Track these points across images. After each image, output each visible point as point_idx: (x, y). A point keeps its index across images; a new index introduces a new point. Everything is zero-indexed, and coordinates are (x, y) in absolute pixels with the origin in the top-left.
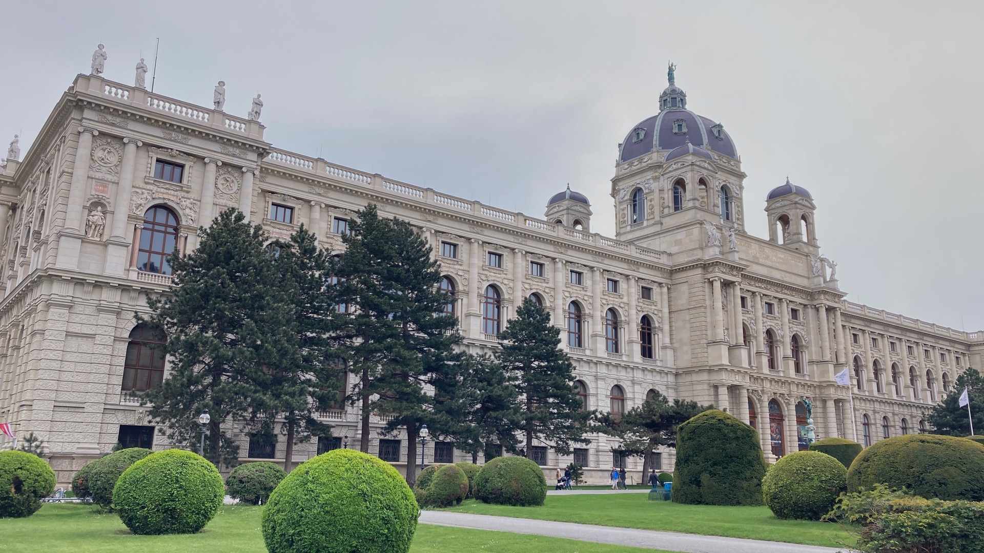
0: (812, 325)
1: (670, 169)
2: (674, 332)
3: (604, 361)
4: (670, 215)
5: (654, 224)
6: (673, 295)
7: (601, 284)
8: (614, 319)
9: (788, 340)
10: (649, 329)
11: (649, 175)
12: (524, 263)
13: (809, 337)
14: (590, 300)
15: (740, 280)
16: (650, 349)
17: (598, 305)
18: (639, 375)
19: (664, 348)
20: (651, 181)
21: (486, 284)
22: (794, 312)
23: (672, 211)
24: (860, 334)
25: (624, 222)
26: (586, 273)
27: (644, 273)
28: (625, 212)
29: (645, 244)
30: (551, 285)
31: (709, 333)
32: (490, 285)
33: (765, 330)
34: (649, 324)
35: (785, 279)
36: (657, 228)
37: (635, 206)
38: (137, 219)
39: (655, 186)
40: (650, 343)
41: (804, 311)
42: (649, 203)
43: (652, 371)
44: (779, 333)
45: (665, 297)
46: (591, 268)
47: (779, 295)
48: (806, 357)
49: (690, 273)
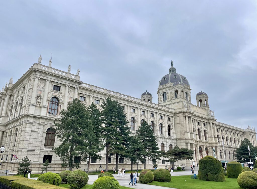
0: (209, 127)
1: (174, 88)
2: (176, 129)
3: (160, 137)
4: (174, 99)
5: (169, 101)
8: (161, 126)
9: (203, 131)
10: (170, 128)
11: (168, 89)
12: (140, 111)
13: (208, 131)
15: (192, 116)
16: (170, 133)
17: (158, 122)
18: (168, 140)
19: (174, 133)
20: (168, 90)
21: (131, 117)
22: (204, 124)
23: (175, 98)
24: (219, 129)
25: (161, 100)
26: (155, 114)
27: (169, 114)
28: (161, 98)
29: (168, 106)
30: (147, 117)
31: (185, 130)
32: (132, 117)
33: (198, 129)
34: (169, 127)
35: (202, 116)
36: (170, 103)
37: (164, 96)
38: (49, 100)
39: (169, 92)
40: (170, 132)
41: (206, 124)
42: (168, 96)
44: (201, 129)
45: (173, 120)
46: (156, 113)
47: (201, 120)
48: (207, 135)
49: (180, 114)
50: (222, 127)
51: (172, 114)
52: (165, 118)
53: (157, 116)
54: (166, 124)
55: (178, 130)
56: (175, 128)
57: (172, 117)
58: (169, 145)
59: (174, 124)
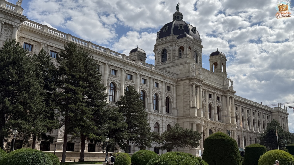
0: (224, 103)
1: (178, 42)
3: (153, 113)
4: (177, 59)
6: (178, 89)
7: (153, 84)
8: (157, 98)
9: (216, 108)
10: (169, 102)
11: (169, 44)
13: (223, 107)
14: (149, 90)
15: (202, 85)
16: (168, 109)
19: (174, 109)
20: (170, 47)
22: (218, 98)
24: (238, 107)
25: (159, 61)
26: (148, 80)
27: (168, 81)
28: (159, 57)
29: (168, 69)
30: (135, 83)
31: (190, 104)
33: (209, 104)
34: (169, 100)
36: (171, 64)
37: (163, 55)
39: (171, 49)
40: (168, 107)
41: (221, 98)
42: (169, 55)
43: (169, 118)
44: (213, 105)
45: (175, 90)
46: (150, 78)
47: (214, 92)
48: (221, 114)
49: (184, 82)
50: (242, 104)
51: (173, 81)
52: (162, 86)
53: (150, 83)
54: (164, 95)
55: (181, 105)
56: (176, 101)
57: (173, 85)
58: (167, 125)
59: (175, 95)
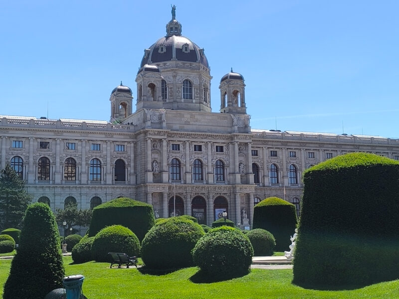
44: (204, 161)
45: (132, 149)
46: (80, 140)
47: (205, 140)
48: (228, 171)
49: (140, 136)
51: (127, 137)
52: (107, 146)
53: (82, 147)
54: (109, 159)
56: (135, 163)
57: (130, 142)
59: (132, 156)
